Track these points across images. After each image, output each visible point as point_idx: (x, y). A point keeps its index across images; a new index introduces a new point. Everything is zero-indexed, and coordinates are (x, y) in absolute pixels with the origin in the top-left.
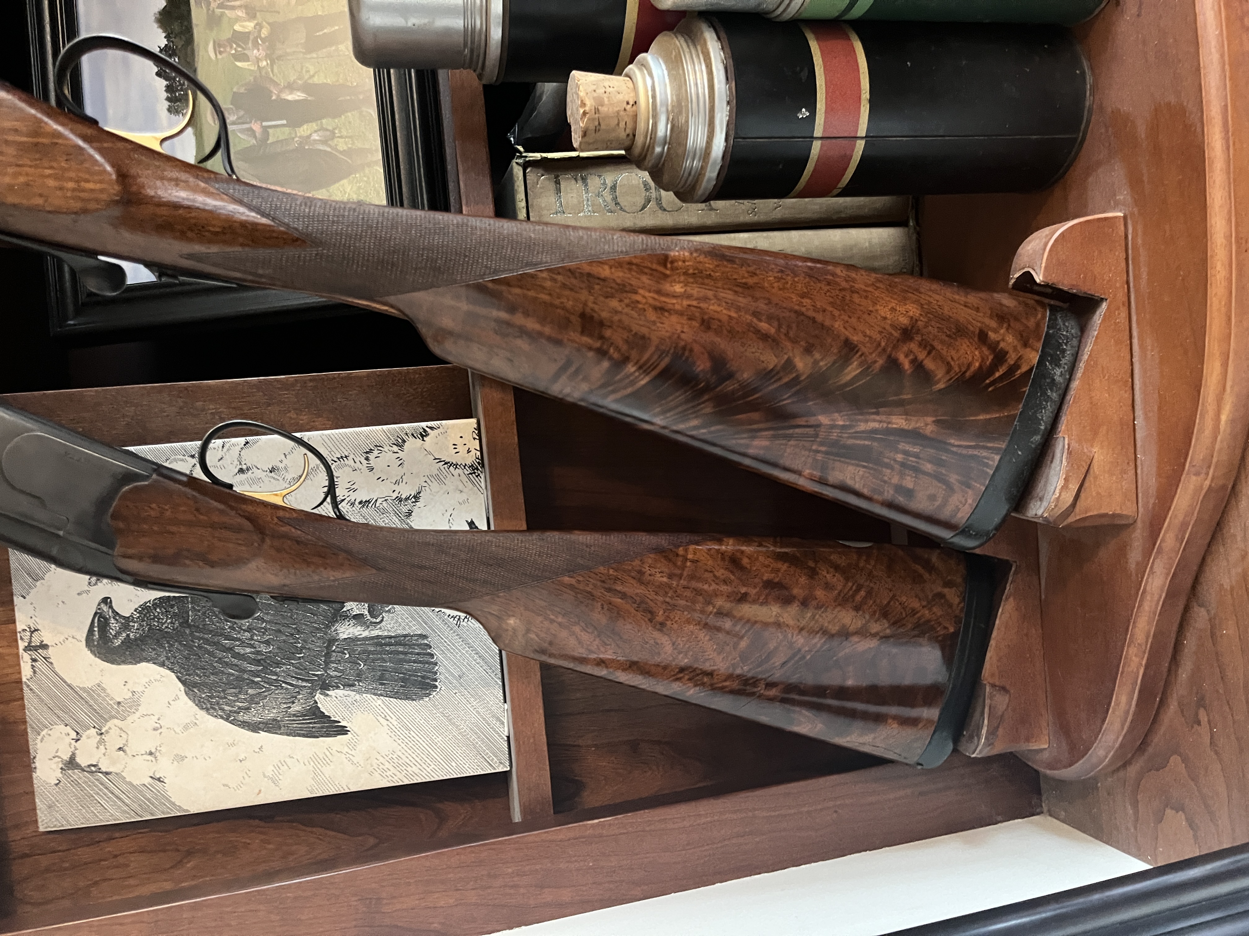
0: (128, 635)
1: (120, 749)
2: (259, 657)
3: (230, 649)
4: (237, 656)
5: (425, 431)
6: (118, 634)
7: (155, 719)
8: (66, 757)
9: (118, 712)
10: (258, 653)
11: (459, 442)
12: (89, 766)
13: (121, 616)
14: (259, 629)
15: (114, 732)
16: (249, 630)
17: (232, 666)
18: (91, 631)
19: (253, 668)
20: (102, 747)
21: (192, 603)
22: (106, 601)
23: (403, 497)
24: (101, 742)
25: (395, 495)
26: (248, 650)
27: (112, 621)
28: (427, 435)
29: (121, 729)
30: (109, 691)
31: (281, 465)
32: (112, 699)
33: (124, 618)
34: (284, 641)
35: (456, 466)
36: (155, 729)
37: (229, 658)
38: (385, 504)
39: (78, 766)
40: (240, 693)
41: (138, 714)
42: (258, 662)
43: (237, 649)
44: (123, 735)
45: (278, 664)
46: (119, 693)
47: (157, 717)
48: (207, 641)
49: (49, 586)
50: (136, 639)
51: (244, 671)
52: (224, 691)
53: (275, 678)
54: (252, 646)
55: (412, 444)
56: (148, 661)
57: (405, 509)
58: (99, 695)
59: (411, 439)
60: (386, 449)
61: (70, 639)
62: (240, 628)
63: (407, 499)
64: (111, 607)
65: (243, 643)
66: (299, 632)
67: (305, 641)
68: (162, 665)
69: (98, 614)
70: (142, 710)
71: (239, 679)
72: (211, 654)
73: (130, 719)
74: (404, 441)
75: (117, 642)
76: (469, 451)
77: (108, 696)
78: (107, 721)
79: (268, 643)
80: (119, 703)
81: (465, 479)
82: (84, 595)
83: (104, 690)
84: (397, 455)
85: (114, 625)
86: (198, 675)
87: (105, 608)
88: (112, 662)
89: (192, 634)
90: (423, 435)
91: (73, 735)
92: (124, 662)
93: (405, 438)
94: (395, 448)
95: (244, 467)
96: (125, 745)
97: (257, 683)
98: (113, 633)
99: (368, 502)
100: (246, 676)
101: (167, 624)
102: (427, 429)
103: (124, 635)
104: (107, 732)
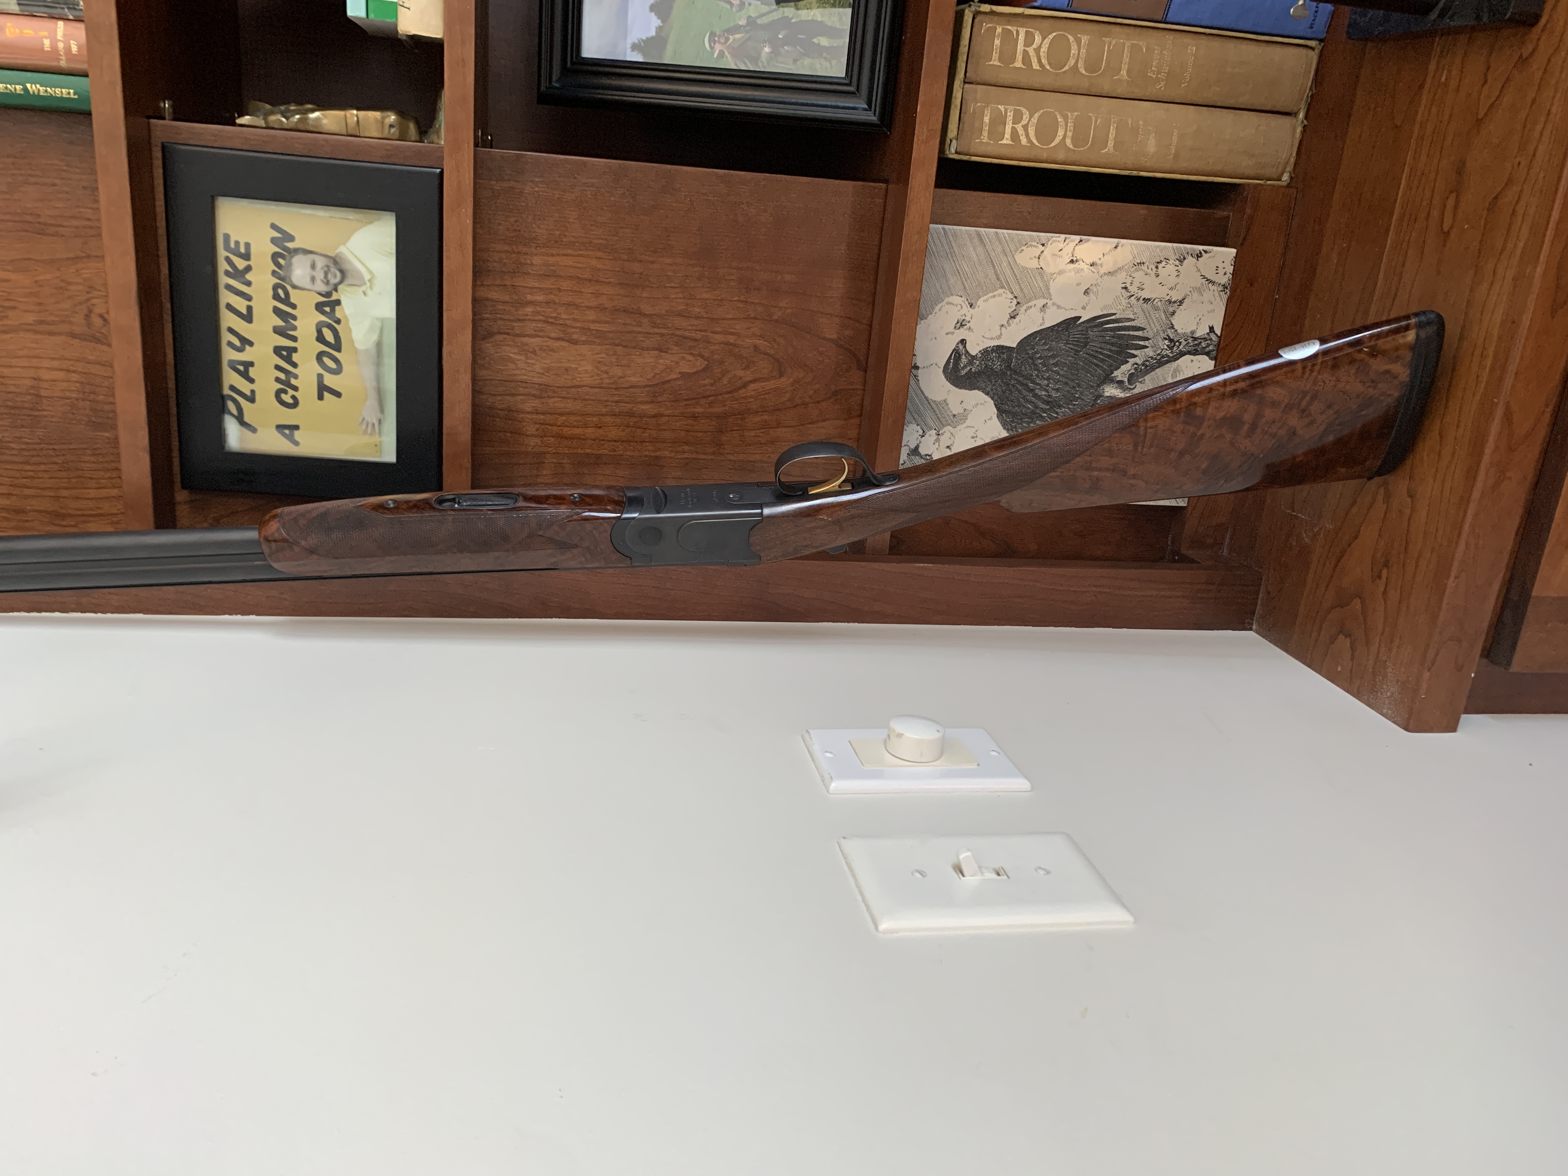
0: (971, 369)
1: (948, 447)
2: (1050, 400)
3: (1032, 390)
4: (1036, 396)
5: (1201, 253)
6: (965, 367)
7: (974, 430)
8: (913, 446)
9: (952, 422)
10: (1049, 396)
11: (1221, 265)
12: (926, 455)
13: (969, 354)
14: (1054, 380)
15: (947, 435)
16: (1048, 379)
17: (1031, 402)
18: (948, 362)
19: (1043, 406)
20: (937, 444)
21: (1017, 353)
22: (963, 342)
23: (1173, 300)
24: (937, 440)
25: (1168, 298)
26: (1044, 393)
27: (963, 357)
28: (1201, 256)
29: (952, 433)
30: (950, 406)
31: (1099, 262)
32: (951, 412)
33: (972, 356)
34: (1068, 392)
35: (1213, 283)
36: (973, 437)
37: (1030, 396)
38: (1159, 303)
39: (919, 454)
40: (1031, 422)
41: (965, 425)
42: (1048, 403)
43: (1037, 391)
44: (952, 437)
45: (1060, 407)
46: (956, 409)
47: (975, 429)
48: (1019, 382)
49: (929, 325)
50: (975, 373)
51: (1036, 407)
52: (1021, 419)
53: (1055, 415)
54: (1047, 391)
55: (1190, 261)
56: (979, 390)
57: (1171, 309)
58: (943, 408)
59: (1190, 257)
60: (1171, 262)
61: (934, 365)
62: (1042, 376)
63: (1175, 302)
64: (965, 347)
65: (1042, 388)
66: (1079, 386)
67: (1081, 393)
68: (987, 394)
69: (956, 351)
70: (968, 423)
71: (1033, 412)
72: (1020, 392)
73: (959, 428)
74: (1185, 259)
75: (963, 372)
76: (1225, 274)
77: (949, 409)
78: (944, 426)
79: (1057, 390)
80: (954, 415)
81: (1216, 294)
82: (950, 335)
83: (947, 404)
84: (1177, 268)
85: (964, 360)
86: (1008, 405)
87: (961, 347)
88: (957, 386)
89: (1011, 375)
90: (1199, 256)
91: (921, 432)
92: (965, 388)
93: (1186, 256)
94: (1177, 263)
95: (1075, 259)
96: (951, 445)
97: (1044, 417)
98: (962, 365)
99: (1149, 300)
100: (1038, 411)
101: (997, 366)
102: (1203, 252)
103: (969, 368)
104: (943, 434)
